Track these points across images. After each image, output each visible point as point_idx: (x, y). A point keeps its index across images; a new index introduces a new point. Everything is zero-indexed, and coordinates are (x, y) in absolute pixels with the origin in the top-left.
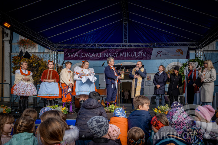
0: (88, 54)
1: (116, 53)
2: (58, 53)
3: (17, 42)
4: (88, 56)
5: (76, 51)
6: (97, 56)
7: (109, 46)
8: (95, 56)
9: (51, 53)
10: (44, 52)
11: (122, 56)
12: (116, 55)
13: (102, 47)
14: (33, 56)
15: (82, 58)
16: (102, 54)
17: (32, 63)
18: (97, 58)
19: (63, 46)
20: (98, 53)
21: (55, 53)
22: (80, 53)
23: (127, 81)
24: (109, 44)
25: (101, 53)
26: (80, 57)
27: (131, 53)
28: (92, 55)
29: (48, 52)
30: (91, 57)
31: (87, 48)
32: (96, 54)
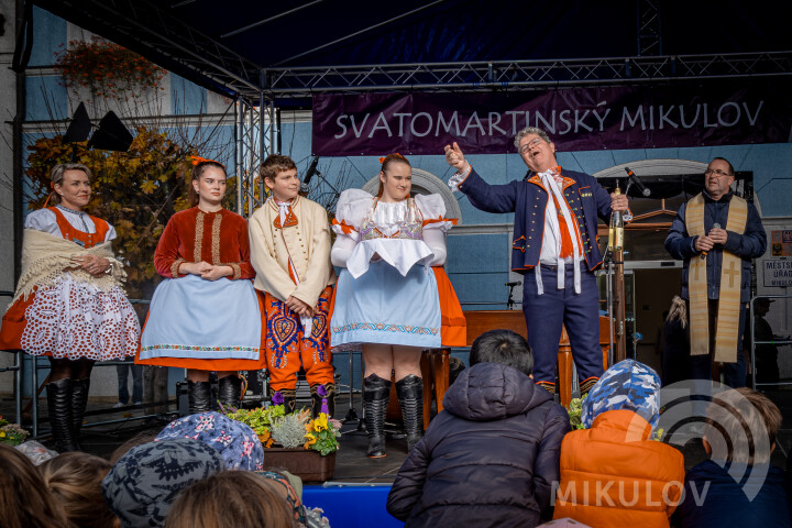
0: (447, 121)
1: (598, 109)
2: (282, 116)
3: (54, 61)
4: (447, 129)
5: (380, 104)
6: (495, 131)
7: (559, 74)
8: (487, 132)
9: (243, 116)
10: (201, 115)
11: (632, 124)
12: (601, 121)
13: (522, 77)
14: (145, 138)
15: (411, 144)
16: (520, 118)
17: (136, 178)
18: (495, 141)
19: (306, 79)
20: (502, 113)
21: (262, 120)
22: (402, 115)
23: (663, 264)
24: (561, 61)
25: (514, 113)
26: (401, 134)
27: (681, 107)
28: (468, 126)
29: (224, 115)
30: (464, 134)
31: (440, 88)
32: (490, 119)
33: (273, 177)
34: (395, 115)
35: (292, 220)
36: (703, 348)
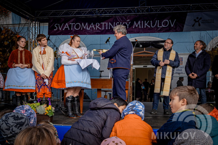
0: (85, 25)
1: (127, 22)
2: (40, 24)
4: (84, 28)
5: (66, 20)
6: (97, 28)
7: (116, 12)
8: (95, 28)
9: (30, 24)
10: (19, 24)
11: (137, 26)
12: (128, 25)
13: (106, 13)
14: (5, 30)
15: (74, 32)
16: (105, 25)
17: (3, 41)
18: (98, 31)
19: (47, 14)
20: (100, 23)
21: (35, 25)
22: (72, 24)
23: (144, 66)
24: (117, 8)
25: (103, 23)
26: (72, 29)
27: (151, 21)
28: (90, 27)
29: (25, 24)
30: (89, 29)
31: (83, 16)
32: (96, 25)
33: (40, 40)
34: (70, 24)
35: (44, 53)
36: (158, 91)
